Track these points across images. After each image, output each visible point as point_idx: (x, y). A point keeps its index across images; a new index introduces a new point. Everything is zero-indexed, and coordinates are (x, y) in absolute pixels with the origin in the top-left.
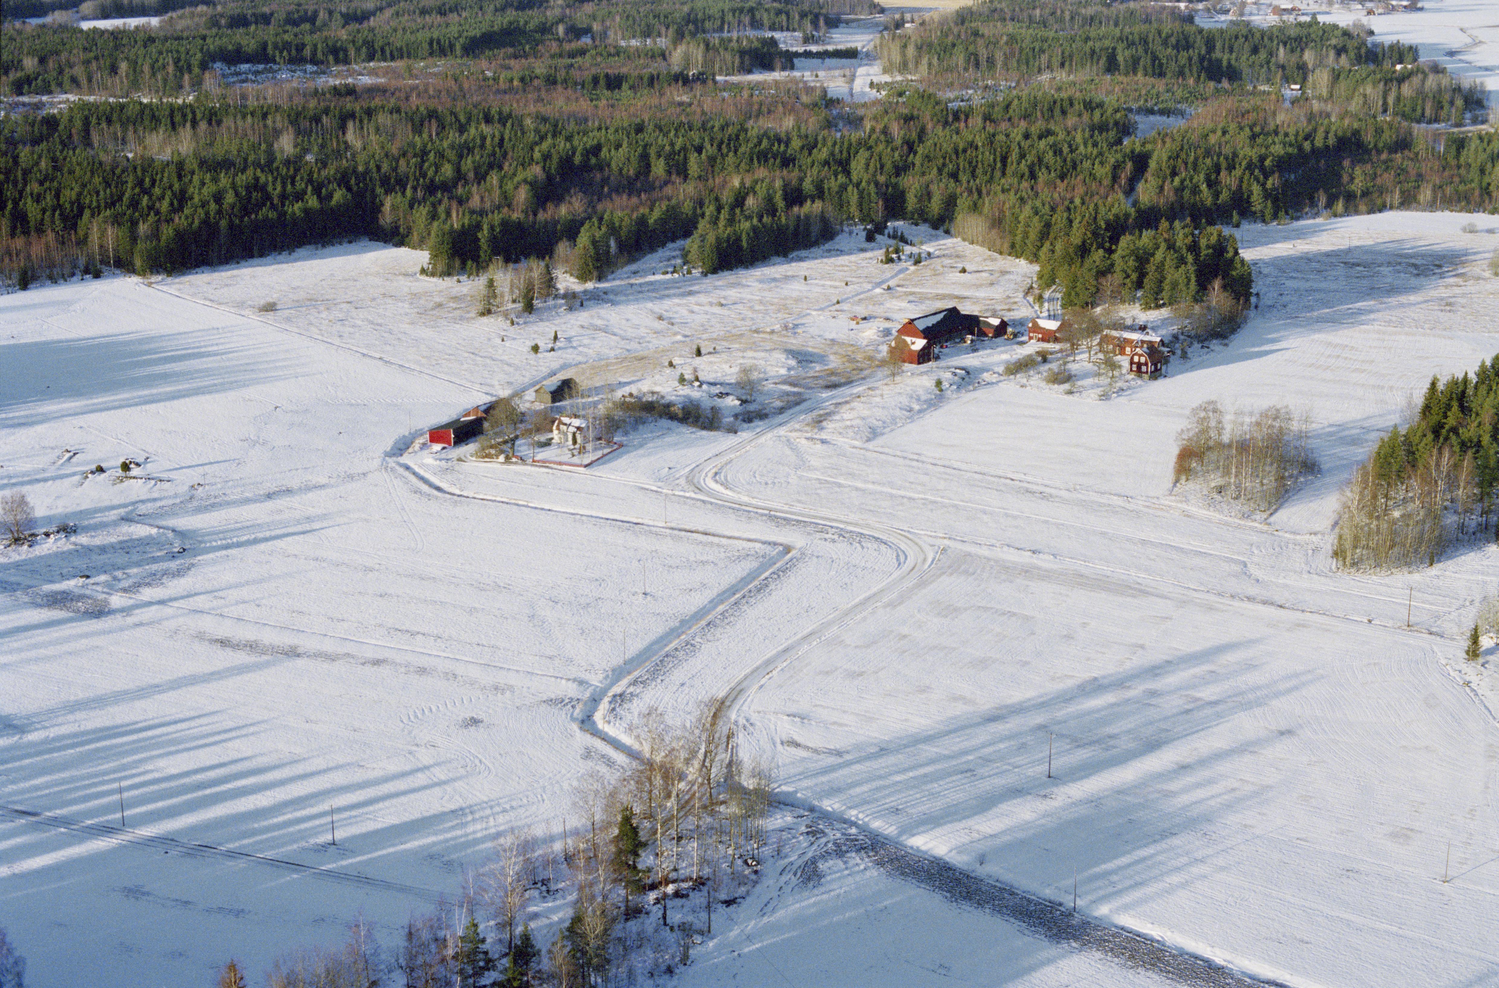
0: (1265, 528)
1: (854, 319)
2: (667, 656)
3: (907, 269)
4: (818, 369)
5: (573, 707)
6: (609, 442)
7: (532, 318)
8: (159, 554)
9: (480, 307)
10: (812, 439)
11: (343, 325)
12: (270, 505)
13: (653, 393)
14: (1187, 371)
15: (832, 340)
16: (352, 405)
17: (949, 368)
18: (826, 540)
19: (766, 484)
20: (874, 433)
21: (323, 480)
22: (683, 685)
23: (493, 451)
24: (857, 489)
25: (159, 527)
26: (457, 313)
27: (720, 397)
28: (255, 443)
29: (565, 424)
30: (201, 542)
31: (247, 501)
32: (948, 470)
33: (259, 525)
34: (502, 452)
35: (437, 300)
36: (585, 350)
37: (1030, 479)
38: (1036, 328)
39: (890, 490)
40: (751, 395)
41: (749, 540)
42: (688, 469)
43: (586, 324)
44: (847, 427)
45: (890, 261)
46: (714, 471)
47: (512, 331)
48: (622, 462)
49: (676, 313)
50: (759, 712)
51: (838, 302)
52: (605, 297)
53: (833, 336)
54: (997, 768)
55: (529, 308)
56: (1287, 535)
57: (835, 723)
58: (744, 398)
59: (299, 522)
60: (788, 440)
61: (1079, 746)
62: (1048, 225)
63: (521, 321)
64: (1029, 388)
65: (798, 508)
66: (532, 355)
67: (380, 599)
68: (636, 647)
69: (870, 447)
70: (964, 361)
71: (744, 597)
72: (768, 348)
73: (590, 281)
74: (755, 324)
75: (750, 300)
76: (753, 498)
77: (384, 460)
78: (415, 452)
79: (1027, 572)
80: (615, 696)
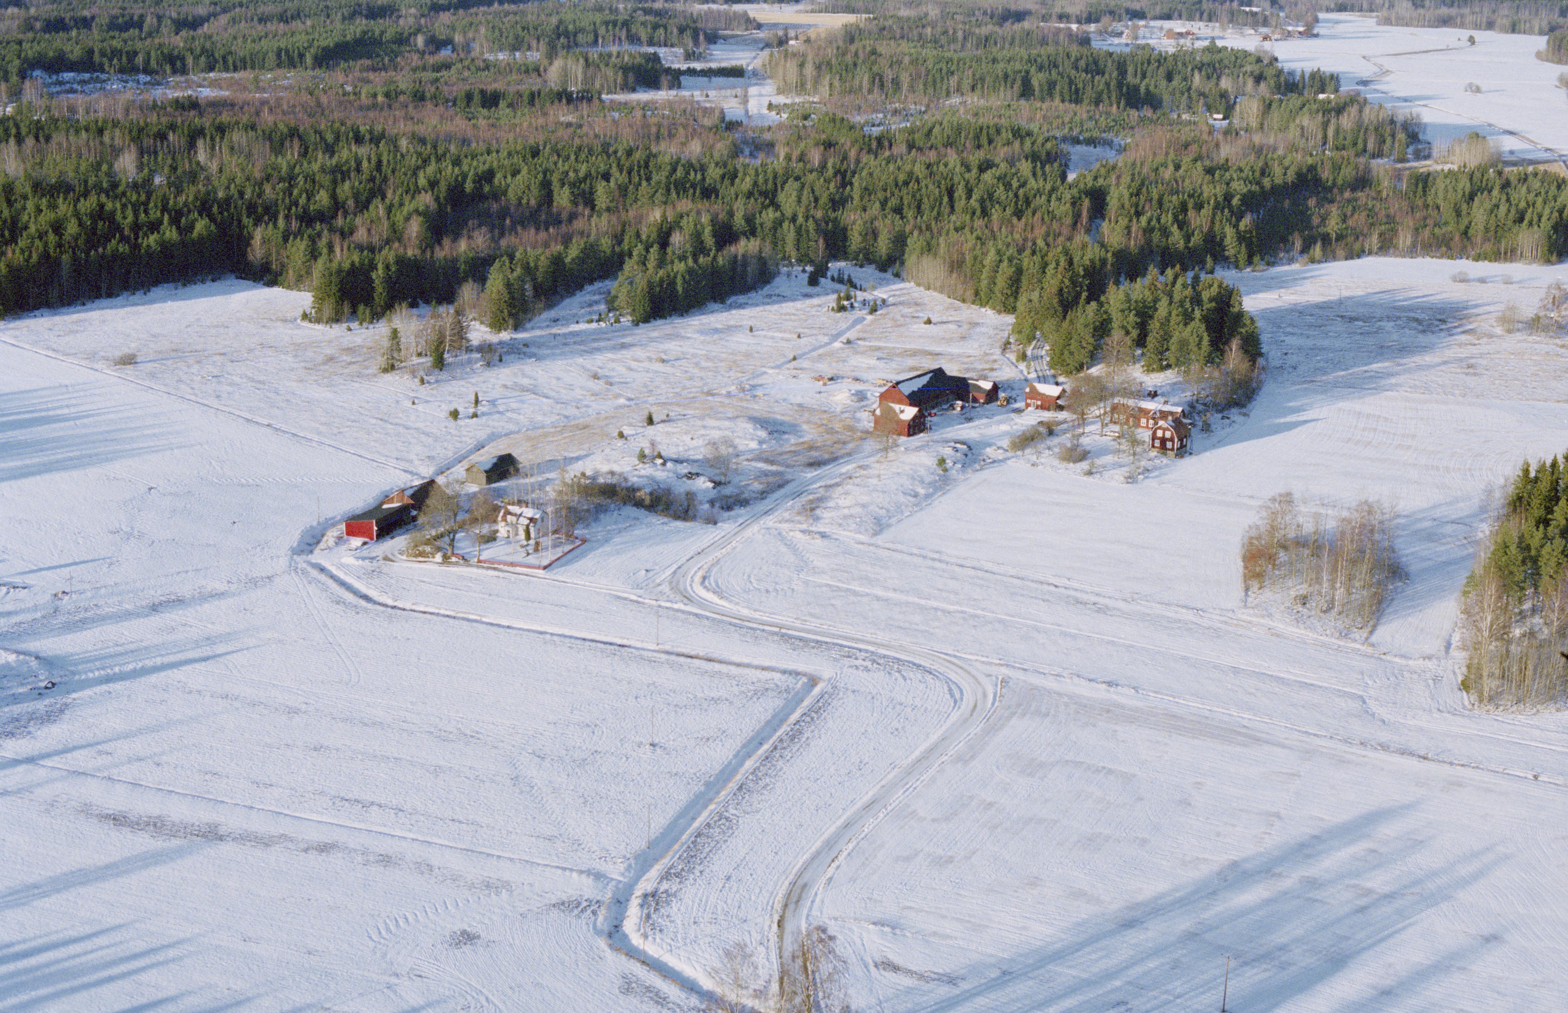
0: (1370, 650)
1: (820, 378)
2: (699, 835)
3: (864, 319)
4: (793, 441)
5: (594, 913)
6: (570, 536)
7: (444, 375)
8: (21, 690)
9: (381, 361)
10: (810, 532)
11: (219, 383)
12: (156, 620)
13: (612, 473)
14: (1214, 447)
15: (800, 405)
16: (243, 486)
17: (947, 442)
18: (857, 668)
19: (767, 591)
20: (880, 526)
21: (221, 587)
22: (728, 878)
23: (428, 549)
24: (878, 599)
25: (18, 653)
26: (354, 368)
27: (689, 478)
28: (129, 536)
29: (515, 515)
30: (74, 673)
31: (128, 615)
32: (980, 574)
33: (146, 648)
34: (439, 549)
35: (328, 351)
36: (514, 416)
37: (1076, 585)
38: (1034, 394)
39: (916, 600)
40: (725, 475)
41: (764, 669)
42: (669, 572)
43: (509, 384)
44: (845, 517)
45: (842, 309)
46: (700, 574)
47: (423, 392)
48: (589, 561)
49: (612, 369)
50: (836, 919)
51: (795, 359)
52: (525, 349)
53: (799, 400)
54: (1155, 998)
55: (440, 363)
56: (1397, 660)
57: (935, 934)
58: (717, 479)
59: (197, 644)
60: (780, 534)
61: (1246, 964)
62: (1019, 271)
63: (432, 379)
64: (1042, 467)
65: (813, 624)
66: (451, 423)
67: (315, 754)
68: (659, 822)
69: (880, 543)
70: (960, 432)
71: (775, 748)
72: (730, 415)
73: (505, 330)
74: (705, 384)
75: (694, 356)
76: (755, 610)
77: (292, 559)
78: (329, 548)
79: (1108, 711)
80: (645, 896)
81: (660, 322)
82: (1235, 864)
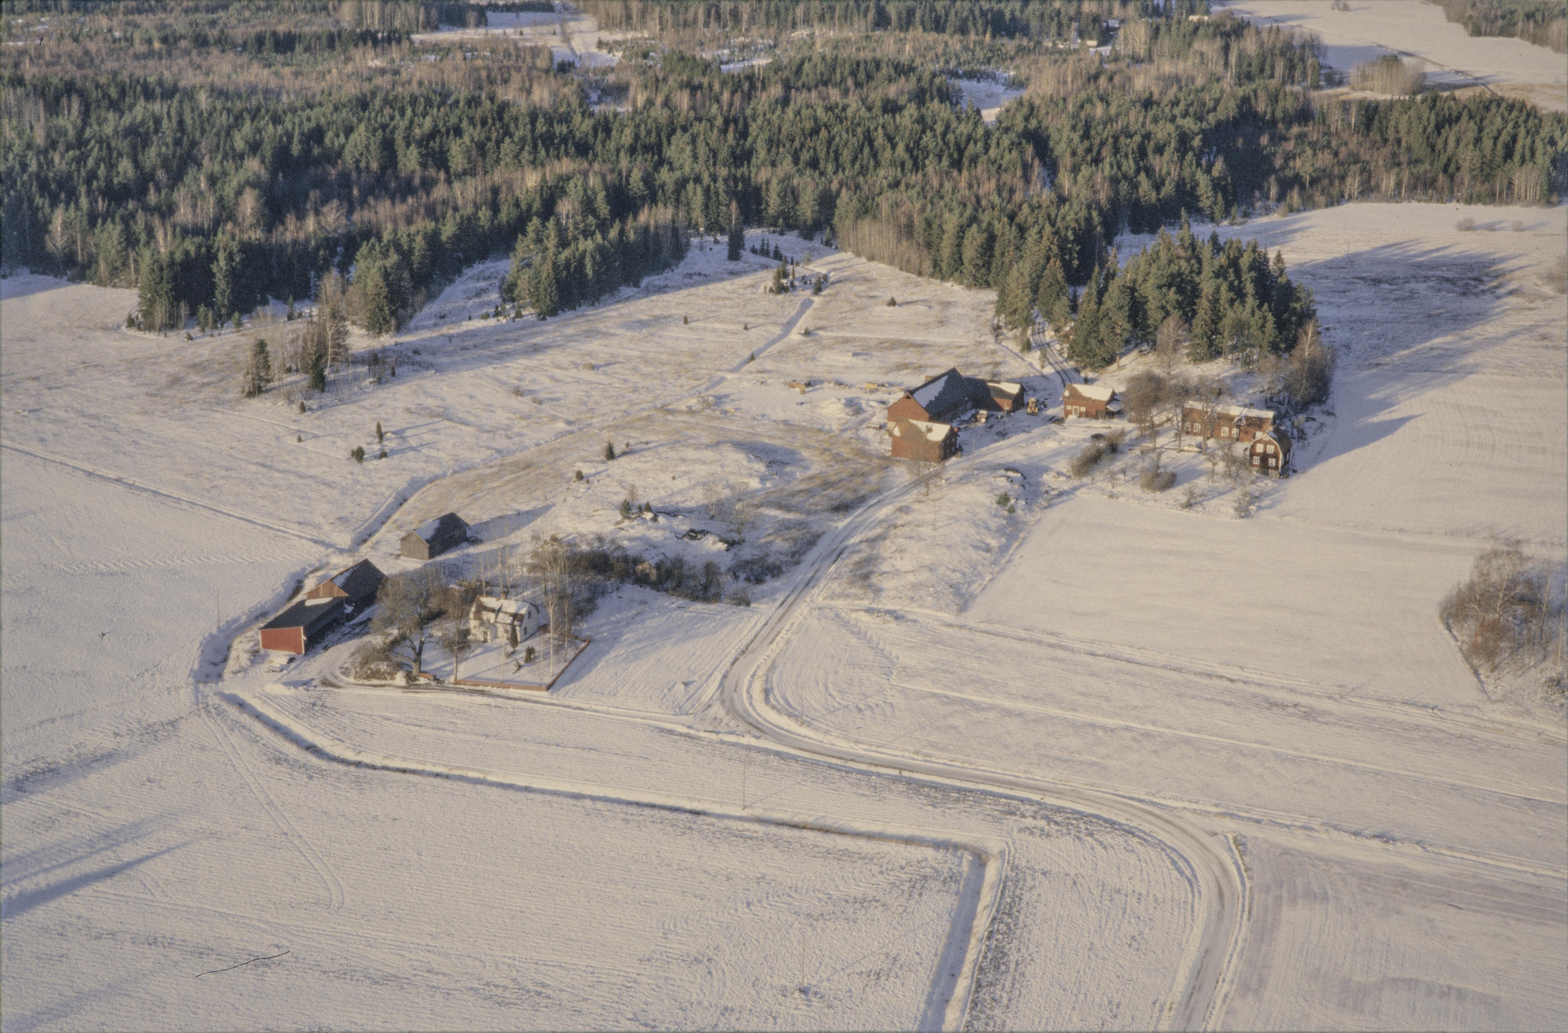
1: (792, 384)
3: (811, 302)
4: (799, 476)
6: (569, 636)
7: (328, 398)
9: (241, 380)
10: (876, 613)
11: (39, 419)
14: (1316, 460)
15: (786, 422)
16: (103, 575)
17: (993, 468)
18: (1031, 833)
19: (859, 709)
20: (961, 597)
21: (109, 744)
23: (383, 667)
26: (209, 392)
27: (693, 538)
29: (492, 610)
32: (1121, 665)
34: (400, 666)
35: (171, 369)
36: (433, 453)
37: (1256, 677)
38: (1074, 397)
40: (735, 531)
41: (906, 841)
42: (714, 685)
43: (413, 407)
44: (913, 586)
45: (781, 289)
46: (758, 685)
47: (307, 422)
48: (602, 675)
49: (533, 381)
51: (752, 358)
52: (417, 358)
53: (780, 416)
55: (320, 383)
58: (729, 538)
60: (838, 615)
63: (313, 403)
64: (1121, 499)
66: (356, 467)
69: (972, 623)
70: (1001, 453)
71: (977, 985)
72: (706, 440)
73: (387, 332)
74: (657, 397)
75: (629, 359)
76: (857, 742)
77: (197, 690)
78: (243, 670)
79: (1405, 887)
81: (570, 314)
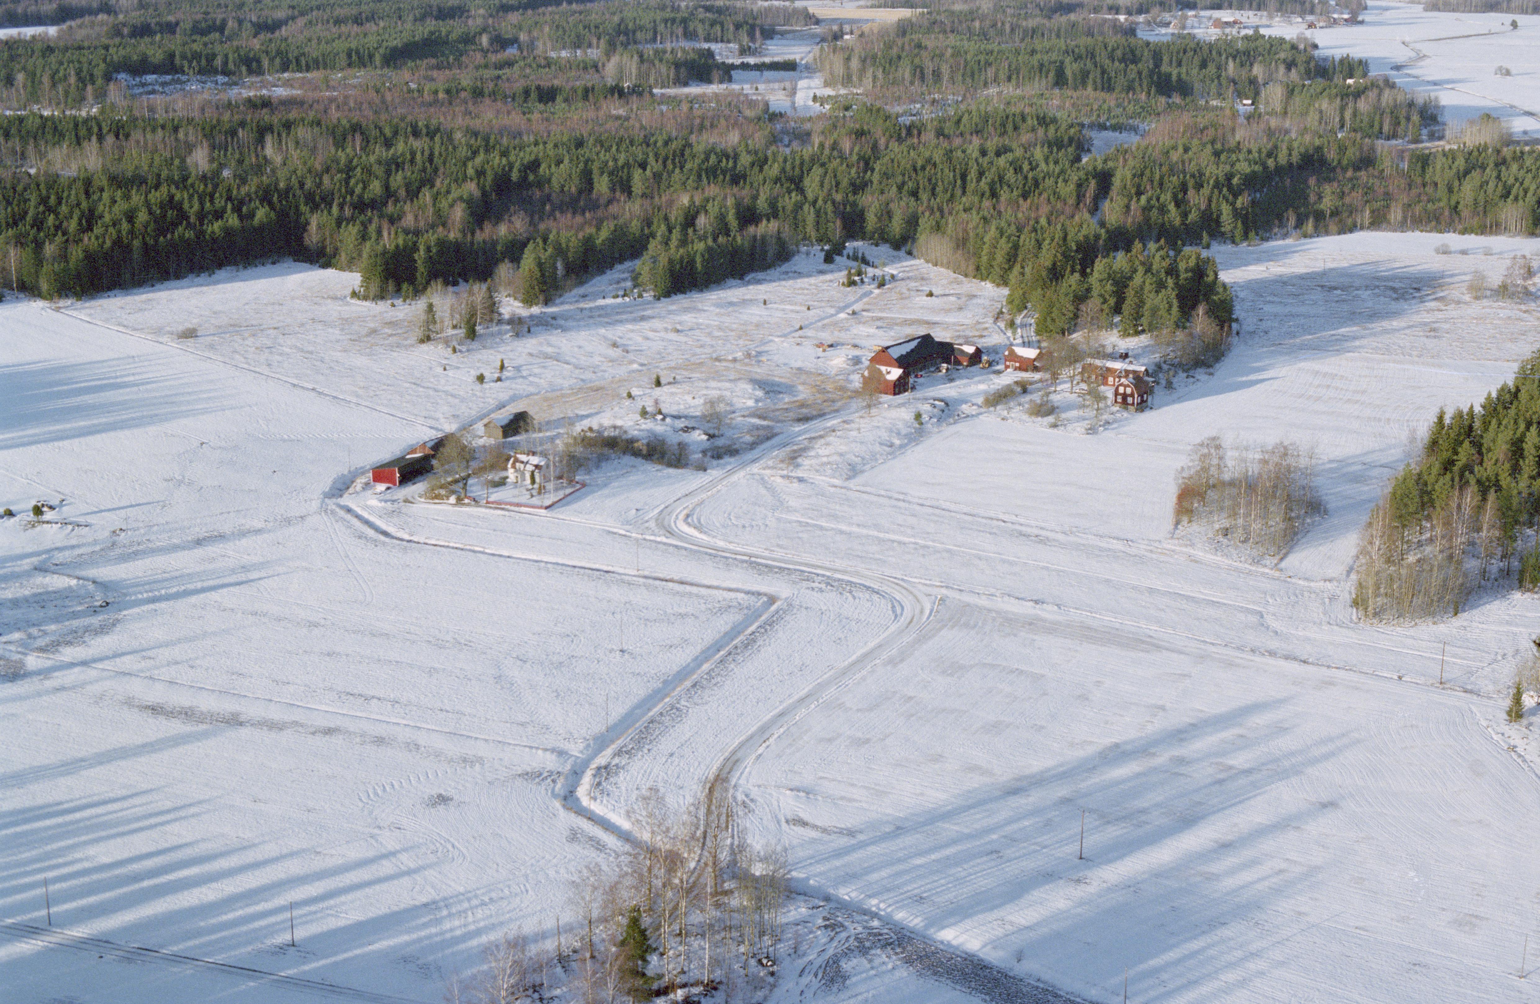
0: (1277, 574)
1: (820, 345)
2: (652, 722)
3: (871, 292)
4: (787, 400)
5: (554, 781)
6: (571, 482)
7: (475, 345)
8: (79, 608)
9: (419, 333)
10: (788, 477)
11: (271, 353)
12: (199, 552)
13: (615, 427)
14: (1174, 402)
15: (799, 369)
16: (284, 441)
17: (926, 399)
18: (813, 589)
19: (744, 527)
20: (854, 471)
21: (258, 524)
22: (672, 755)
23: (443, 492)
24: (842, 532)
25: (79, 578)
26: (394, 339)
27: (685, 432)
28: (180, 482)
29: (522, 462)
30: (125, 595)
31: (175, 548)
32: (937, 511)
33: (188, 575)
34: (453, 492)
35: (372, 325)
36: (536, 380)
37: (1022, 521)
38: (1013, 357)
39: (876, 533)
40: (719, 429)
41: (730, 590)
42: (656, 511)
43: (535, 352)
44: (823, 464)
45: (852, 283)
46: (685, 512)
47: (455, 359)
48: (586, 503)
49: (630, 339)
50: (759, 786)
51: (801, 328)
52: (554, 322)
53: (799, 364)
54: (1024, 848)
55: (472, 334)
56: (1301, 582)
57: (842, 798)
58: (711, 432)
59: (233, 571)
60: (762, 479)
61: (1108, 822)
62: (1016, 247)
63: (464, 348)
64: (1010, 421)
65: (779, 553)
66: (478, 386)
67: (328, 659)
68: (617, 711)
69: (851, 486)
70: (942, 392)
71: (730, 654)
72: (732, 378)
73: (536, 304)
74: (715, 351)
75: (708, 326)
76: (730, 542)
77: (323, 502)
78: (357, 493)
79: (1030, 624)
80: (599, 768)
81: (680, 297)
82: (1117, 745)
